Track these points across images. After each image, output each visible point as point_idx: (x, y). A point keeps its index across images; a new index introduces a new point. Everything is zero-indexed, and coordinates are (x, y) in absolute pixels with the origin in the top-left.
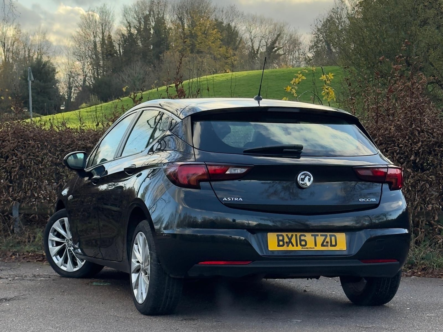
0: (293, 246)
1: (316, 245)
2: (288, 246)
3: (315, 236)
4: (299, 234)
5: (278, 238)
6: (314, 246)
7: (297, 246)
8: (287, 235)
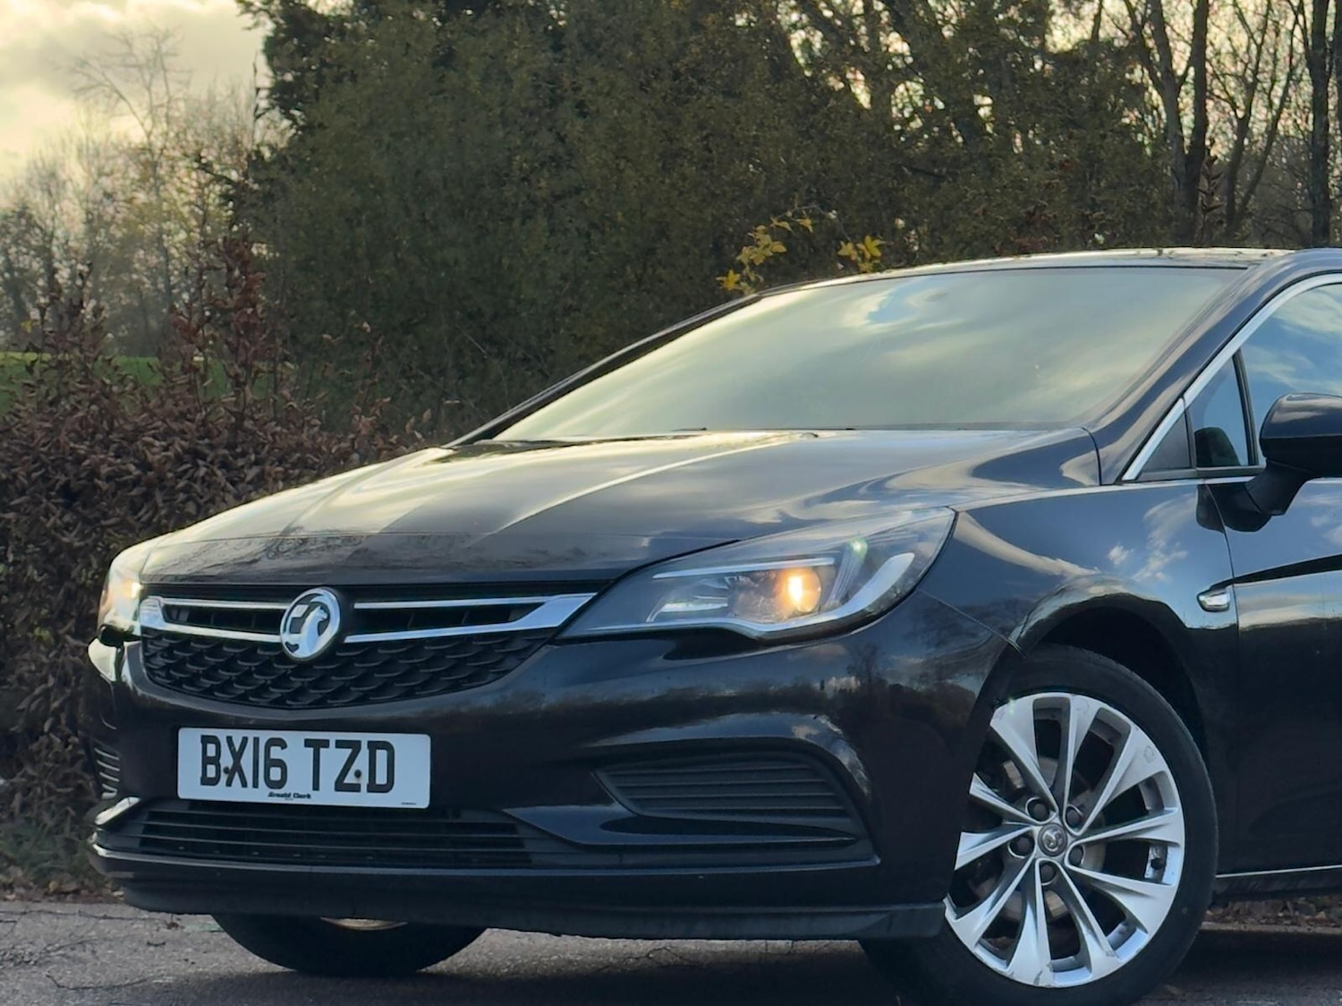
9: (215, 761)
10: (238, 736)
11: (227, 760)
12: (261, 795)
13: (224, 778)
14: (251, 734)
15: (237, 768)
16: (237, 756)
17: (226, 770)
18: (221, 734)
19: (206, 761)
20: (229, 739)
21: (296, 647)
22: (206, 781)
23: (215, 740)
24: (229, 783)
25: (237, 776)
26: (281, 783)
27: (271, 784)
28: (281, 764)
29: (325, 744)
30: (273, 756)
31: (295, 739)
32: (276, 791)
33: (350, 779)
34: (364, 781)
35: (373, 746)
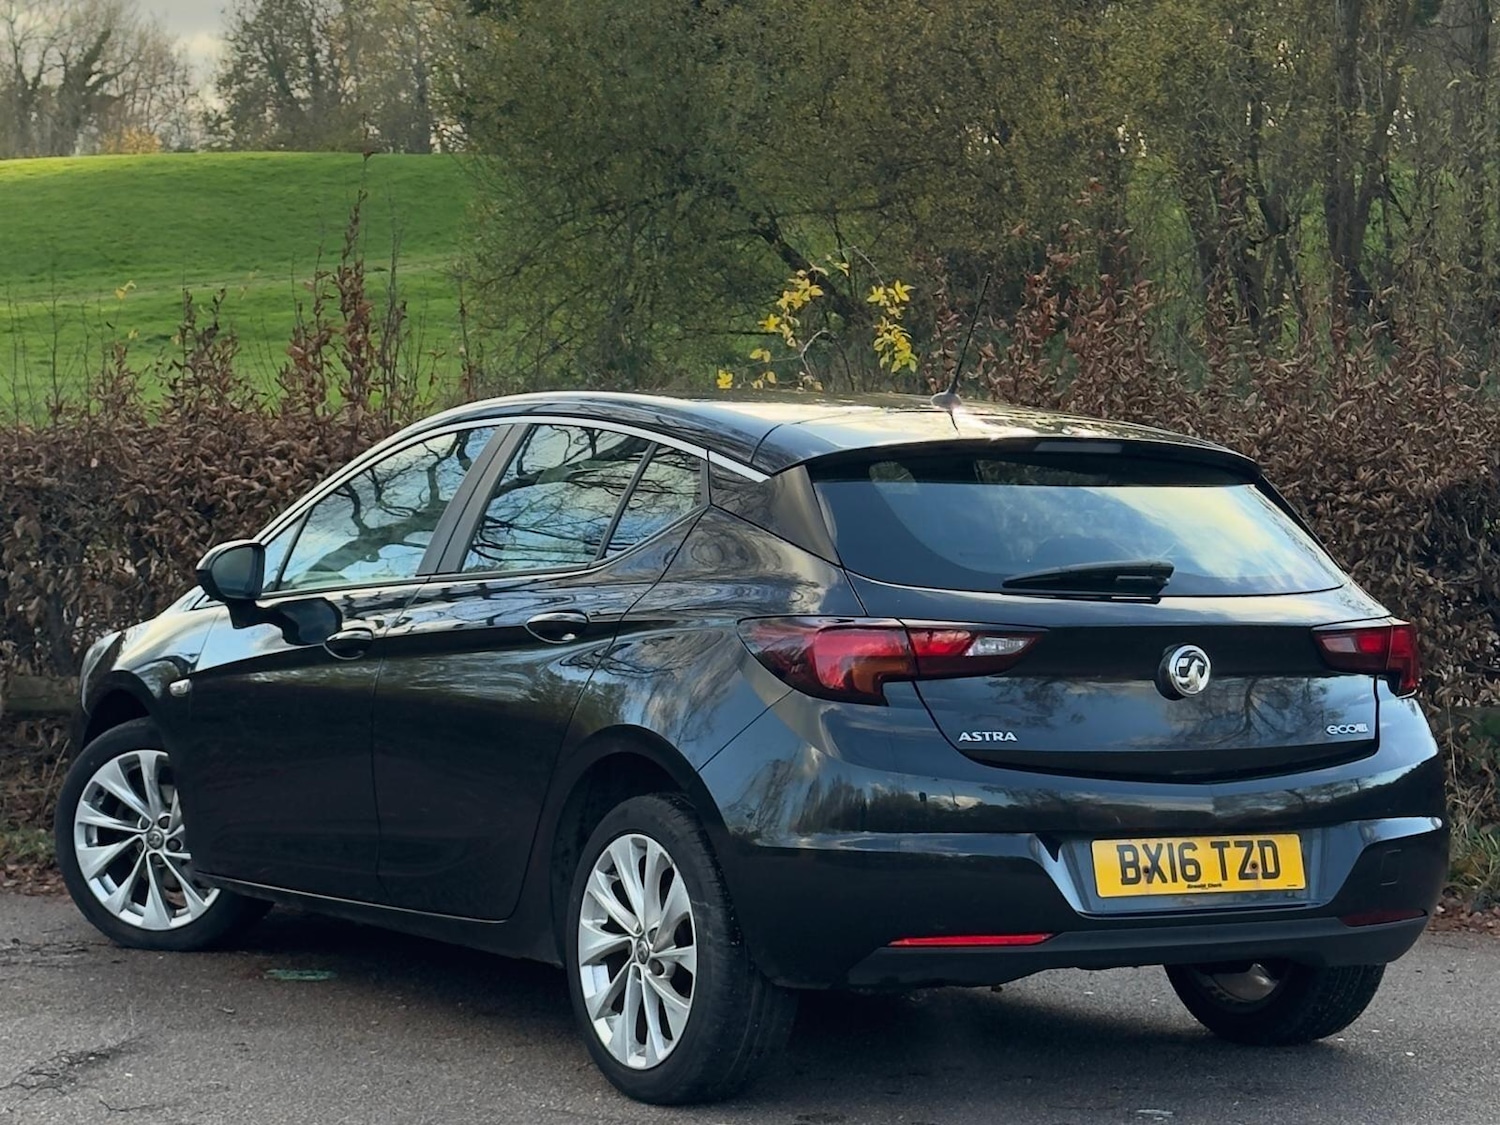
0: (1164, 880)
1: (1224, 877)
2: (1150, 881)
3: (1221, 846)
4: (1177, 842)
5: (1122, 858)
6: (1218, 879)
7: (1175, 879)
8: (1145, 847)
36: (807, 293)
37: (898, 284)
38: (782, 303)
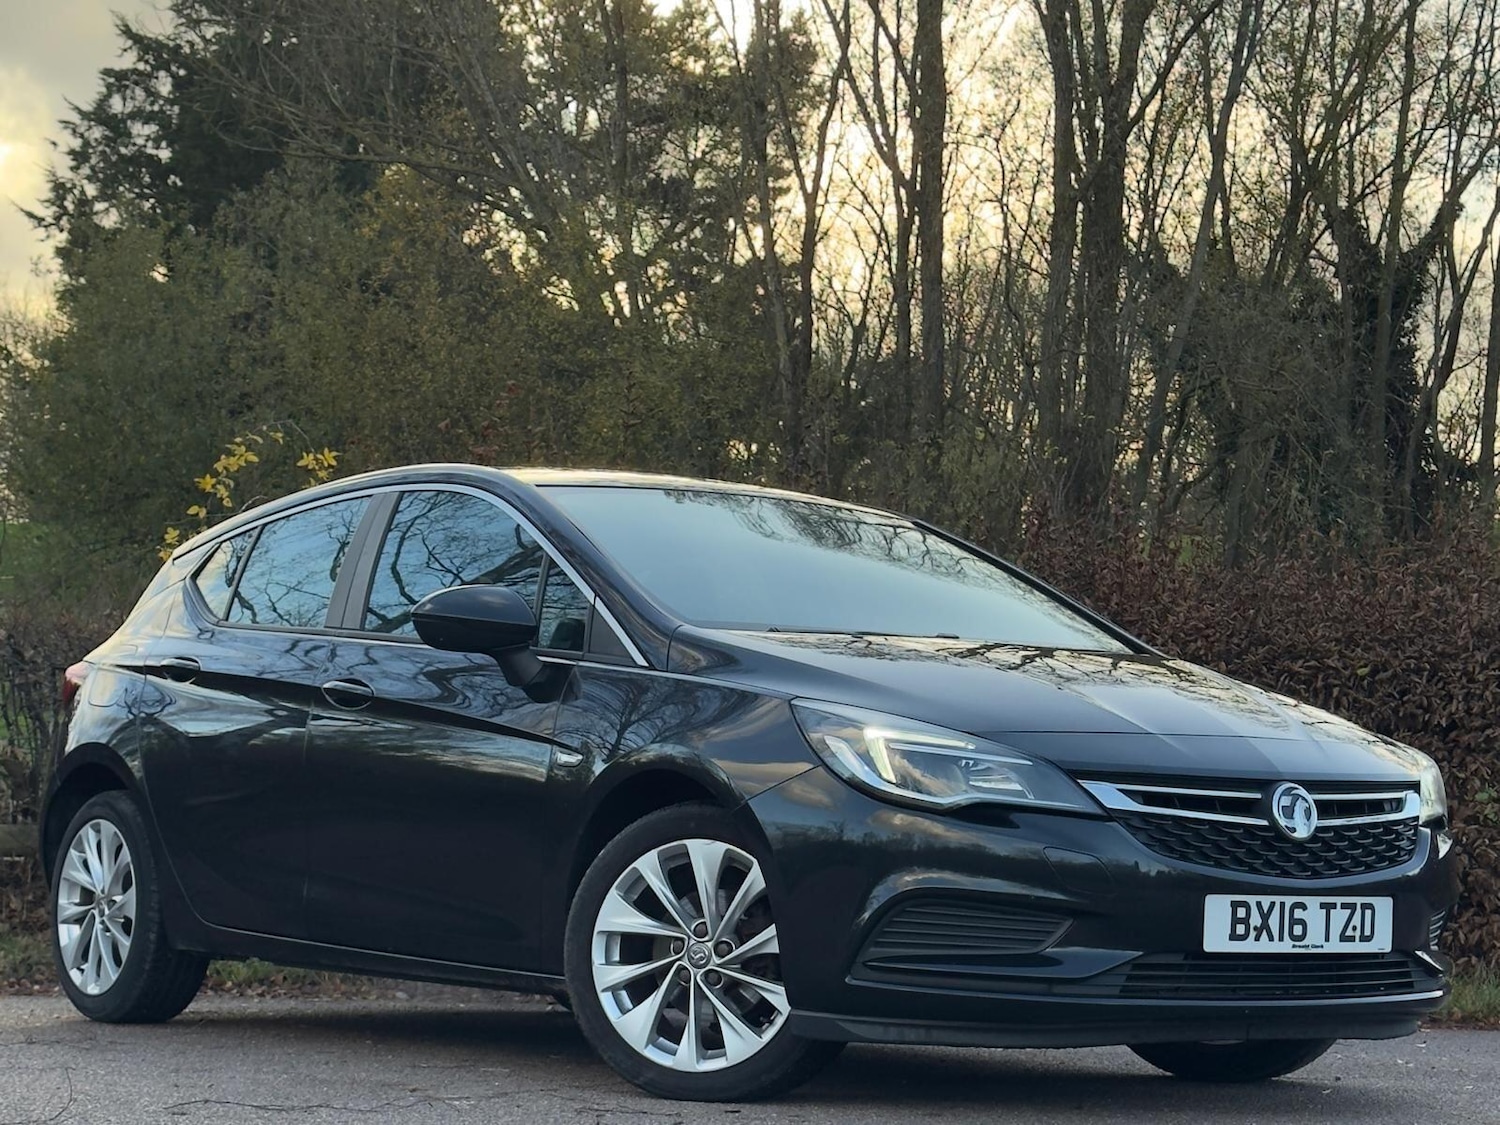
9: (1246, 921)
10: (1266, 901)
11: (1256, 920)
12: (1286, 947)
13: (1253, 934)
14: (1278, 899)
15: (1265, 926)
16: (1265, 917)
17: (1255, 928)
18: (1252, 900)
19: (1235, 921)
20: (1259, 904)
21: (1294, 830)
22: (1234, 937)
23: (1245, 905)
24: (1257, 939)
25: (1265, 932)
26: (1302, 937)
27: (1293, 937)
28: (1302, 922)
29: (1334, 906)
30: (1296, 916)
31: (1313, 902)
32: (1297, 943)
33: (1349, 932)
34: (1358, 934)
35: (1365, 906)
36: (243, 458)
37: (326, 450)
38: (219, 466)
